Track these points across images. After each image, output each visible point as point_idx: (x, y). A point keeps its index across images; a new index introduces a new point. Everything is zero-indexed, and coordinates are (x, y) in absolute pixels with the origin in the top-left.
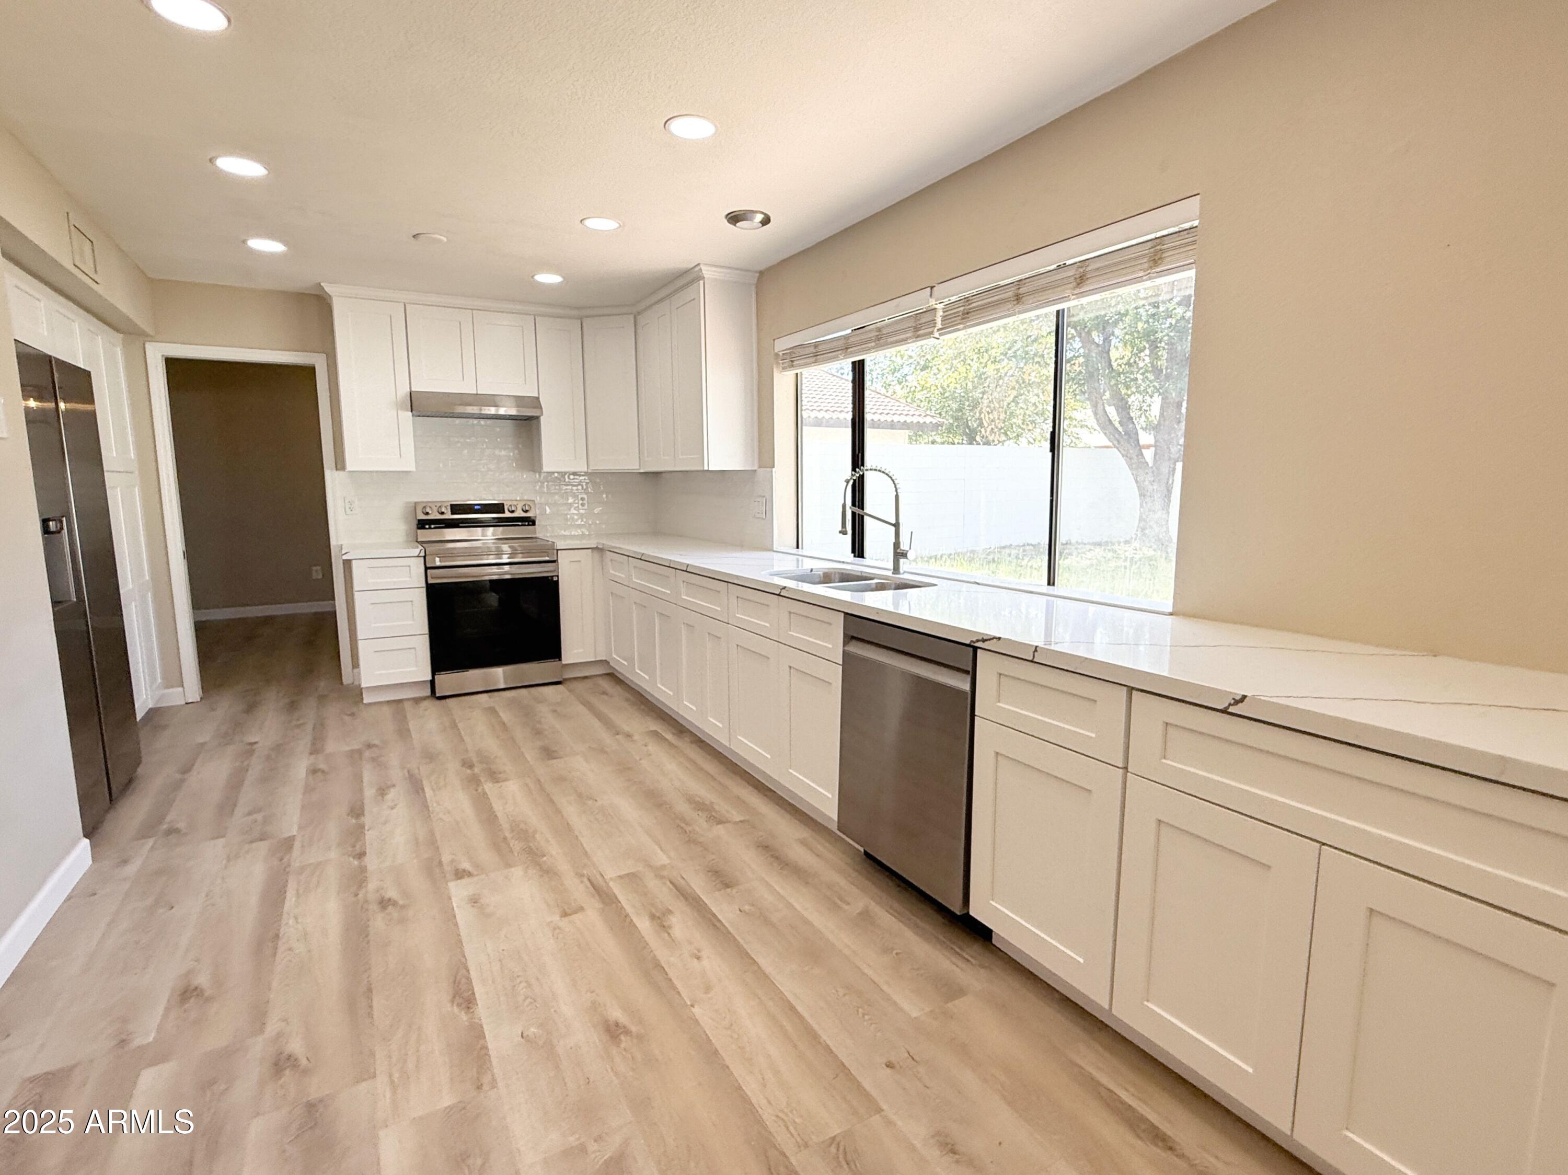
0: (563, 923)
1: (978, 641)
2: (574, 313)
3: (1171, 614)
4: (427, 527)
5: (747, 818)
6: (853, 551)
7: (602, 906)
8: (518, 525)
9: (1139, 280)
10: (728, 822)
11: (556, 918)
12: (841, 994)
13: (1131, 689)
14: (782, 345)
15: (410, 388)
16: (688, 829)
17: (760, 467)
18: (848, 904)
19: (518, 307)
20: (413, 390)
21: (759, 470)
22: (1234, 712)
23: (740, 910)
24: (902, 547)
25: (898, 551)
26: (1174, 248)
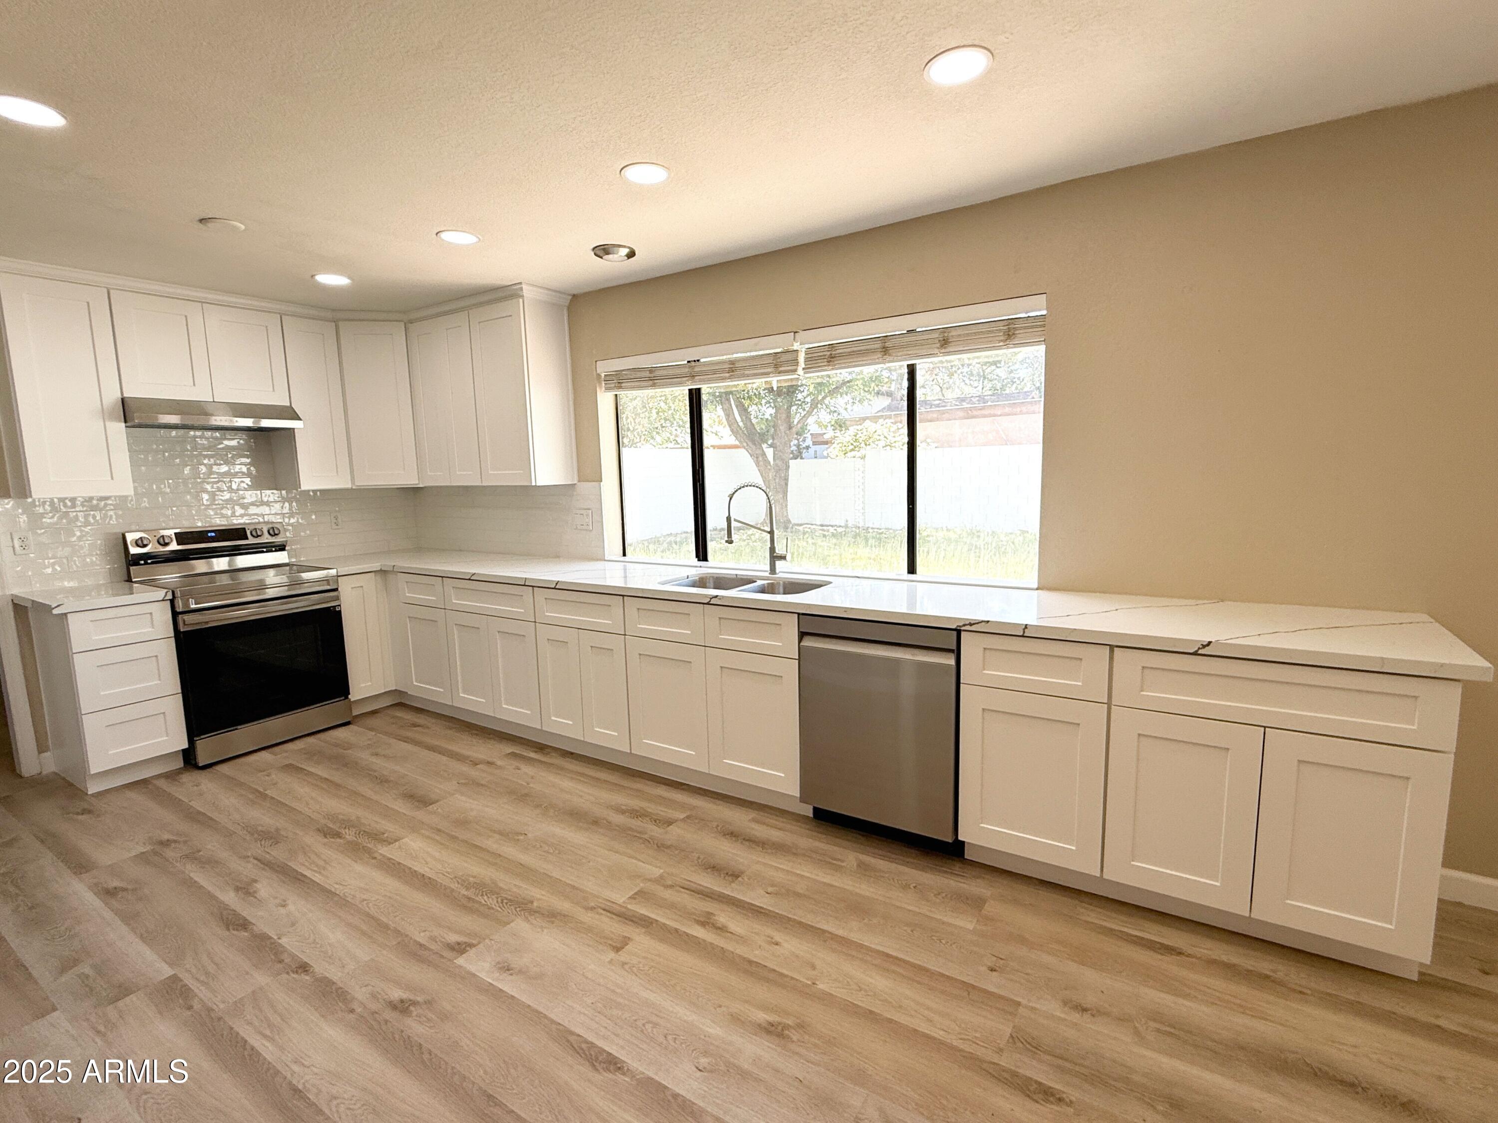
0: (623, 956)
1: (964, 625)
2: (329, 315)
3: (1037, 589)
4: (142, 562)
5: (688, 813)
6: (697, 556)
7: (643, 930)
8: (263, 552)
9: (999, 348)
10: (676, 821)
11: (612, 955)
12: (909, 931)
13: (1112, 647)
14: (605, 367)
15: (122, 393)
16: (646, 836)
17: (579, 481)
18: (843, 861)
19: (256, 303)
20: (125, 395)
21: (579, 483)
22: (1203, 653)
23: (768, 893)
24: (777, 551)
25: (775, 554)
26: (1025, 328)
